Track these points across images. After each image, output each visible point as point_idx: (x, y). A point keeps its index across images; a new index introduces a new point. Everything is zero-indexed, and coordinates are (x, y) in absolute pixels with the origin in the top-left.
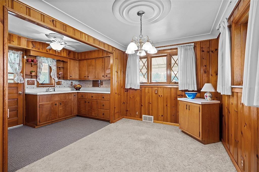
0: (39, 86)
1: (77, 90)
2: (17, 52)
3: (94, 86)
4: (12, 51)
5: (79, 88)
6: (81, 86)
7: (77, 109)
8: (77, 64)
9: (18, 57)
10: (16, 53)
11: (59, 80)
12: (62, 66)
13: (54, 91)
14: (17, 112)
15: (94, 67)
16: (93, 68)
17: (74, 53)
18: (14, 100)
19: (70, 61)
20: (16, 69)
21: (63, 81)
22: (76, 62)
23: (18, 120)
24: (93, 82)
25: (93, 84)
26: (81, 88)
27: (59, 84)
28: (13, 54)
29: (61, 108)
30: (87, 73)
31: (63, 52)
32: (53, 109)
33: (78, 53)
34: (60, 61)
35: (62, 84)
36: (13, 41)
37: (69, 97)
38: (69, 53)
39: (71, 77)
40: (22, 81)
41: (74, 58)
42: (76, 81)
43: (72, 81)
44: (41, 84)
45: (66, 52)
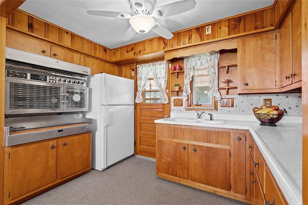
0: (188, 108)
2: (162, 62)
4: (158, 63)
8: (271, 42)
11: (228, 97)
13: (211, 119)
21: (238, 99)
22: (268, 38)
27: (227, 106)
28: (159, 66)
31: (220, 28)
32: (179, 156)
33: (273, 5)
34: (229, 53)
35: (234, 106)
36: (145, 50)
37: (219, 140)
38: (237, 23)
39: (247, 85)
40: (166, 100)
41: (256, 28)
42: (287, 97)
43: (268, 97)
44: (196, 105)
45: (227, 25)
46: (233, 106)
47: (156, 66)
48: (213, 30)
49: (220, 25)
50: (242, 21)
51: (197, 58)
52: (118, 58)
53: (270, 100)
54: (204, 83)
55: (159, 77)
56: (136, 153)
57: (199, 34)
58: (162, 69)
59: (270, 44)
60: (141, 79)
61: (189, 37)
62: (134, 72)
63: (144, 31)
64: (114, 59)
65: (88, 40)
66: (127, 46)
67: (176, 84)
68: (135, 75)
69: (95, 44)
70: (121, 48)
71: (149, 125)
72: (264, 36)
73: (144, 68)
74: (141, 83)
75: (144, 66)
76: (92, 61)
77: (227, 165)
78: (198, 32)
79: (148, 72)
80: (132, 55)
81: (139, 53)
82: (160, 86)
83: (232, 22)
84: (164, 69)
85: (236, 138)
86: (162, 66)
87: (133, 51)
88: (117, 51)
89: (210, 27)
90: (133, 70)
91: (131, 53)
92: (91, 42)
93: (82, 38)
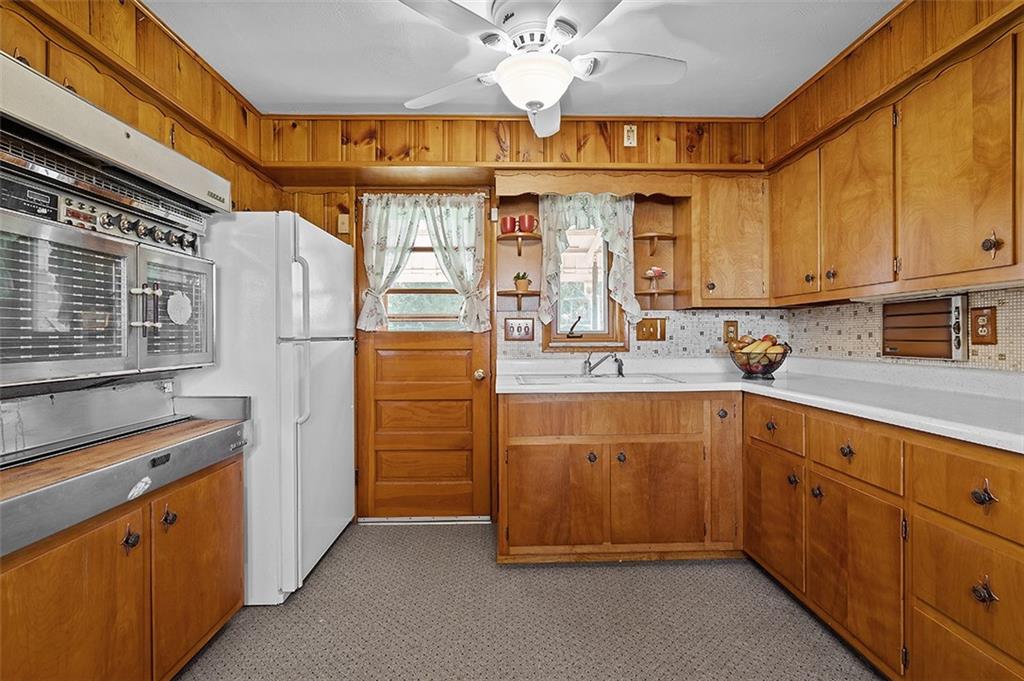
0: (551, 345)
1: (750, 374)
2: (466, 199)
3: (893, 349)
4: (449, 199)
5: (765, 362)
6: (779, 350)
7: (740, 507)
8: (755, 197)
9: (470, 218)
10: (465, 203)
11: (652, 314)
12: (669, 231)
13: (620, 373)
14: (469, 458)
15: (884, 181)
16: (873, 194)
17: (732, 129)
18: (460, 403)
19: (705, 191)
20: (462, 273)
21: (675, 321)
22: (749, 187)
23: (472, 494)
24: (885, 316)
25: (892, 334)
26: (780, 363)
27: (651, 337)
28: (453, 211)
29: (626, 486)
30: (821, 250)
31: (658, 139)
32: (576, 483)
33: (762, 119)
34: (655, 205)
35: (667, 336)
36: (427, 149)
37: (679, 421)
38: (695, 136)
39: (712, 287)
40: (484, 323)
41: (732, 160)
42: (763, 317)
43: (732, 317)
44: (568, 337)
45: (674, 135)
46: (663, 338)
47: (443, 209)
48: (641, 139)
49: (658, 132)
50: (705, 135)
51: (578, 205)
52: (297, 154)
53: (734, 324)
54: (573, 271)
55: (455, 245)
56: (361, 511)
57: (606, 140)
58: (466, 222)
59: (753, 201)
60: (382, 246)
61: (579, 142)
62: (350, 219)
63: (542, 105)
64: (272, 158)
65: (194, 57)
66: (347, 121)
67: (518, 274)
68: (351, 229)
69: (218, 80)
70: (314, 120)
71: (416, 407)
72: (744, 180)
73: (393, 208)
74: (380, 261)
75: (392, 201)
76: (200, 149)
77: (697, 480)
78: (602, 133)
79: (411, 223)
80: (371, 157)
81: (399, 155)
82: (461, 275)
83: (684, 132)
84: (473, 221)
85: (715, 414)
86: (465, 211)
87: (374, 143)
88: (294, 126)
89: (635, 128)
90: (344, 210)
91: (363, 148)
92: (204, 68)
93: (175, 43)
